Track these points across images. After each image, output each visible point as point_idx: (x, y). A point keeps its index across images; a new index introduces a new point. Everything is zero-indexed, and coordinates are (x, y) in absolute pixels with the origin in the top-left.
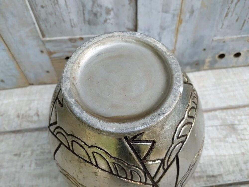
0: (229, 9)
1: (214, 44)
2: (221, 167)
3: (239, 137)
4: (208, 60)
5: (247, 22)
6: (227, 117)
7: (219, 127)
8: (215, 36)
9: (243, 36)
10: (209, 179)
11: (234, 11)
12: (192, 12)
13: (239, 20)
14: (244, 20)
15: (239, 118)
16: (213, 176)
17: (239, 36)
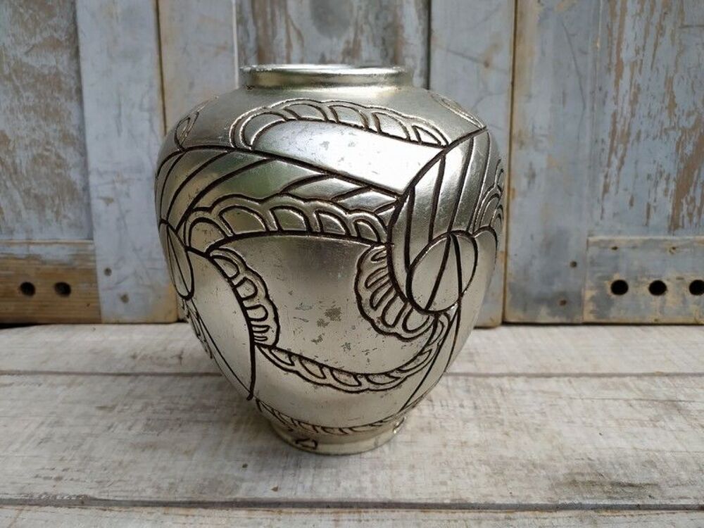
0: (606, 177)
1: (593, 251)
2: (653, 470)
3: (694, 422)
4: (588, 294)
5: (655, 208)
6: (653, 388)
7: (634, 402)
8: (590, 235)
9: (655, 237)
10: (618, 489)
11: (618, 182)
12: (532, 176)
13: (635, 203)
14: (646, 204)
15: (687, 391)
16: (631, 485)
17: (647, 238)
